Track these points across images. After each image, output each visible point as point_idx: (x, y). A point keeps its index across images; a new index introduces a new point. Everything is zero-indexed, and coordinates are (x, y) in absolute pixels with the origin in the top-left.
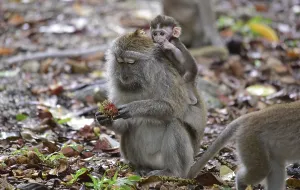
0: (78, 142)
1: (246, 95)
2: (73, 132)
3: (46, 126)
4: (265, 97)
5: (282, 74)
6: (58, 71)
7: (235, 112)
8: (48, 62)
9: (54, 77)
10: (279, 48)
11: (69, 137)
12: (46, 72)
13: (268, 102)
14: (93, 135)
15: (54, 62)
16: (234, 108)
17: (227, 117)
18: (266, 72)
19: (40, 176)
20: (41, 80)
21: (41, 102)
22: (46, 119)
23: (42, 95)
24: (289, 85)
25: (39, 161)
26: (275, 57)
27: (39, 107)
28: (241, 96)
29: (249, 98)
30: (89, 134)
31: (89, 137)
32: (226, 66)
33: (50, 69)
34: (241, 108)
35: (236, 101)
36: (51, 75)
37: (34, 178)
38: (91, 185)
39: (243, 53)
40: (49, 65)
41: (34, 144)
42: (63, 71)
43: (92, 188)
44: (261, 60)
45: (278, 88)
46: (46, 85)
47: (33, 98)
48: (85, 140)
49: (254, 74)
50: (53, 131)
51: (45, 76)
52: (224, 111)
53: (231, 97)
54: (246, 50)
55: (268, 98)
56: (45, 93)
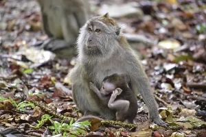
0: (39, 89)
1: (159, 49)
2: (35, 80)
3: (15, 76)
4: (172, 50)
5: (183, 31)
6: (21, 30)
7: (152, 62)
8: (13, 22)
9: (18, 35)
10: (179, 10)
11: (33, 85)
12: (13, 30)
13: (176, 54)
14: (51, 83)
15: (18, 22)
16: (152, 60)
17: (147, 67)
18: (171, 29)
19: (14, 121)
20: (9, 36)
21: (10, 55)
22: (15, 71)
23: (11, 50)
24: (188, 39)
25: (13, 107)
26: (177, 17)
27: (9, 60)
28: (155, 50)
29: (161, 51)
30: (47, 82)
31: (48, 85)
32: (143, 25)
33: (15, 28)
34: (157, 59)
35: (152, 54)
36: (16, 32)
37: (9, 122)
38: (53, 128)
39: (153, 14)
40: (14, 25)
41: (7, 91)
42: (24, 30)
43: (54, 130)
44: (166, 19)
45: (181, 43)
46: (13, 41)
47: (4, 52)
48: (45, 87)
49: (163, 31)
50: (21, 79)
51: (12, 34)
52: (144, 62)
53: (148, 51)
54: (155, 12)
55: (175, 51)
56: (13, 47)
